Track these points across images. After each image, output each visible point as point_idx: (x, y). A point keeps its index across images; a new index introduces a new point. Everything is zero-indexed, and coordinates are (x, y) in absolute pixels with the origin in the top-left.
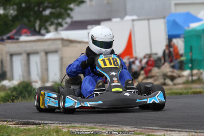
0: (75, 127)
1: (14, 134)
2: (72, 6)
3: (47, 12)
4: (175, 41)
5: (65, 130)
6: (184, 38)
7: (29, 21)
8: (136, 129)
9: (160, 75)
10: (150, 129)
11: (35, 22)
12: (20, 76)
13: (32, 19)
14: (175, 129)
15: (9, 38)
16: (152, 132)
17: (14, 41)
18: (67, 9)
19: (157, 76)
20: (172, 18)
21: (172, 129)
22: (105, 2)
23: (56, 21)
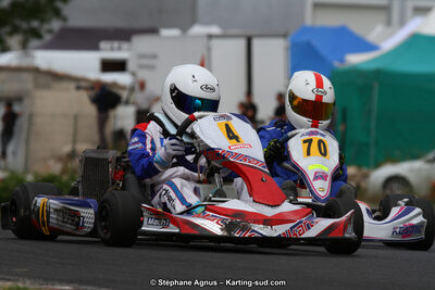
20: (304, 38)
23: (24, 25)
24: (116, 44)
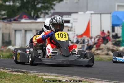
0: (46, 75)
1: (9, 77)
2: (55, 2)
3: (39, 6)
4: (116, 28)
5: (40, 77)
6: (122, 26)
7: (28, 10)
8: (83, 79)
9: (105, 49)
10: (92, 79)
11: (31, 11)
12: (20, 44)
13: (30, 9)
14: (107, 81)
15: (15, 20)
16: (93, 81)
17: (18, 22)
18: (51, 4)
19: (104, 49)
20: (115, 14)
21: (105, 80)
22: (75, 1)
23: (44, 11)
24: (67, 16)
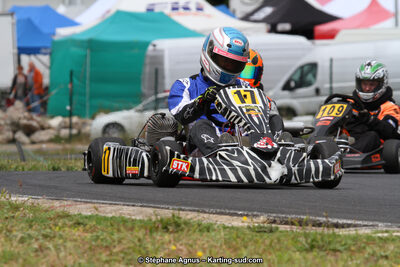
6: (50, 54)
9: (6, 124)
